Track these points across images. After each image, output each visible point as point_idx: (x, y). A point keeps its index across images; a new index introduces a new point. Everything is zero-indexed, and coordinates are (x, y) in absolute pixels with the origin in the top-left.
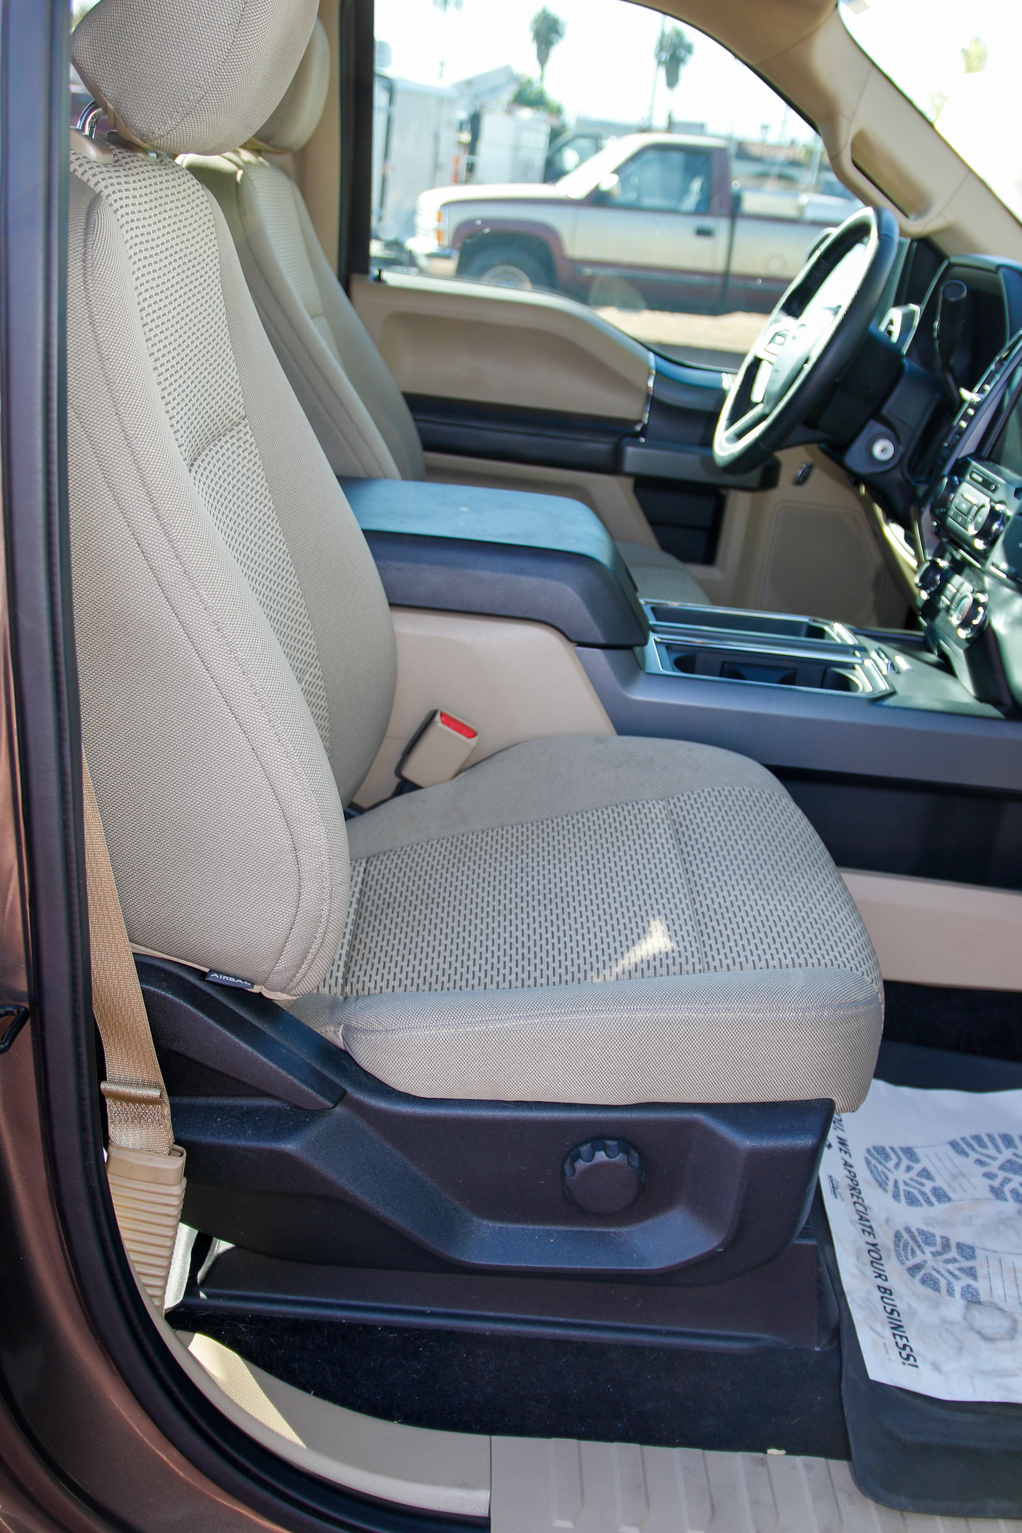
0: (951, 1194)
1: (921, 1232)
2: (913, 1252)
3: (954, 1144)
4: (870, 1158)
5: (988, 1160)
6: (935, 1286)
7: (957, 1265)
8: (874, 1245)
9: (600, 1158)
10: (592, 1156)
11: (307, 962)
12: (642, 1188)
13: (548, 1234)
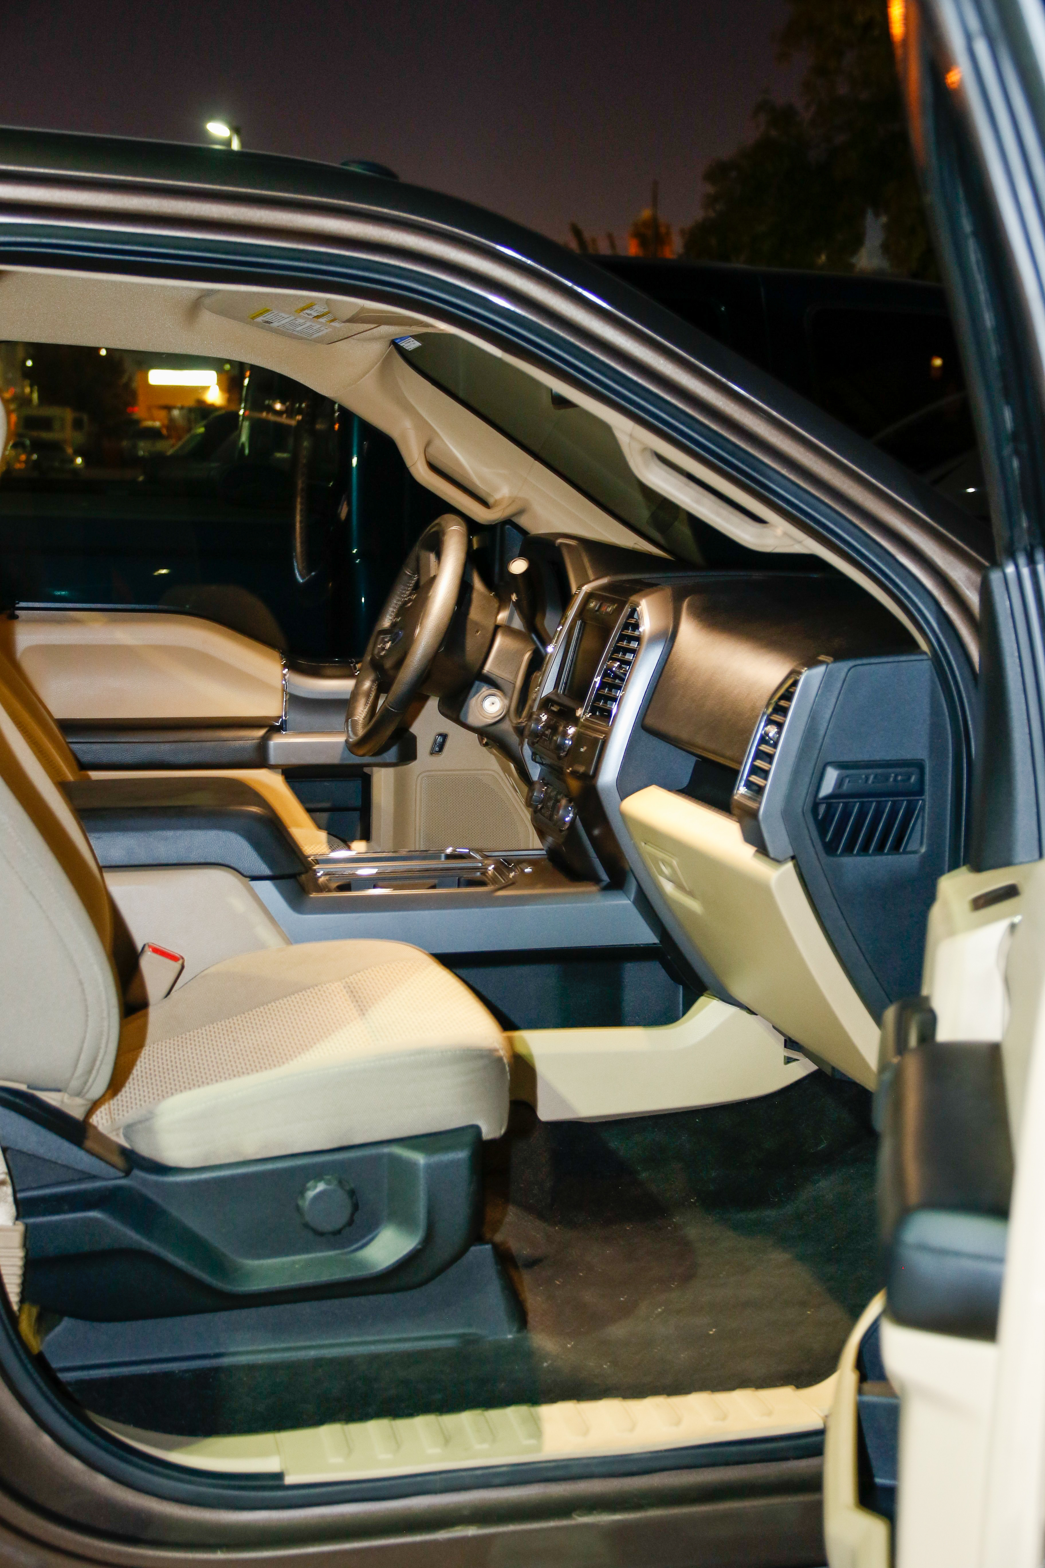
9: (321, 1187)
10: (315, 1187)
11: (96, 1068)
12: (356, 1207)
13: (294, 1263)
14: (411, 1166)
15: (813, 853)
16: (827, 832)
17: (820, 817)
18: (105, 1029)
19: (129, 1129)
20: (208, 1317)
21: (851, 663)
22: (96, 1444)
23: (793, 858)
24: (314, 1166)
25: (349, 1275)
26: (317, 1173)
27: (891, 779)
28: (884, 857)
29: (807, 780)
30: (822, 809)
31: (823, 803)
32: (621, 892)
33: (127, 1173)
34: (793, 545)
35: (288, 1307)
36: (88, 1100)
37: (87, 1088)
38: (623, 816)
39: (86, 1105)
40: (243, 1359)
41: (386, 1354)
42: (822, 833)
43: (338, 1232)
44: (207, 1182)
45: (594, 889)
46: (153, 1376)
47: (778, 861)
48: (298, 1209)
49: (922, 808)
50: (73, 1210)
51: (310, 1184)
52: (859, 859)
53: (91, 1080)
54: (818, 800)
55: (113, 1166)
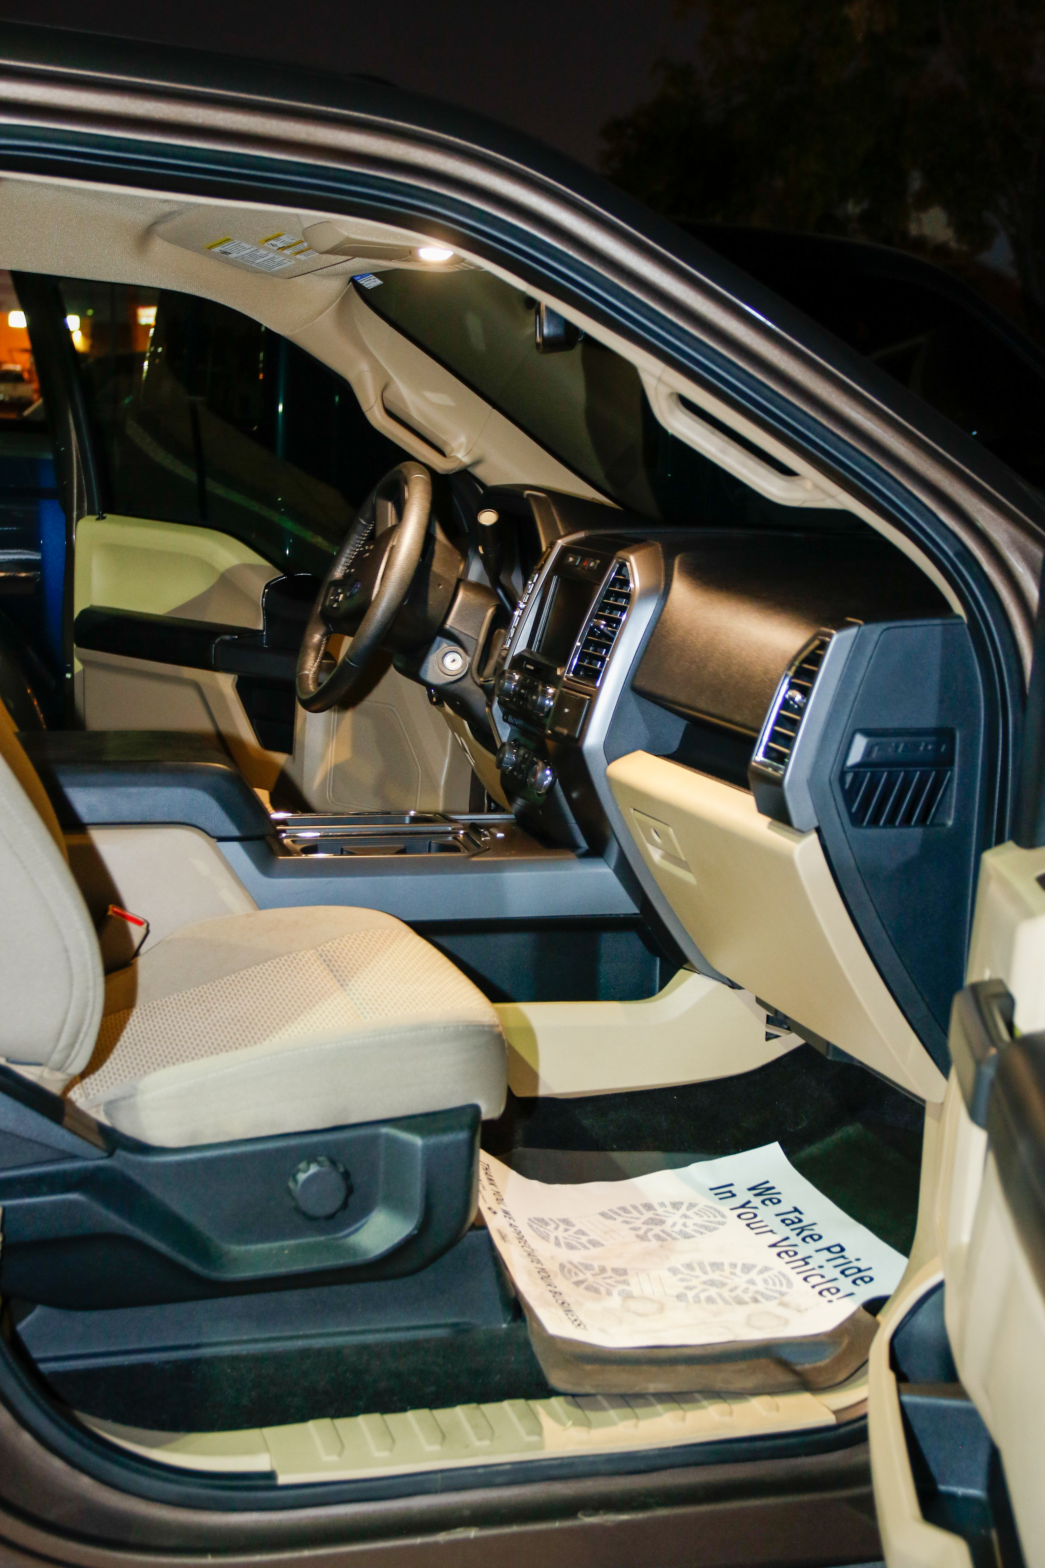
0: (604, 1242)
1: (582, 1264)
2: (576, 1274)
3: (603, 1214)
4: (532, 1224)
5: (633, 1220)
6: (597, 1291)
7: (613, 1280)
8: (542, 1269)
9: (314, 1169)
10: (308, 1169)
11: (79, 1041)
12: (350, 1191)
13: (282, 1249)
14: (406, 1147)
15: (839, 825)
16: (854, 802)
17: (847, 786)
18: (91, 999)
19: (110, 1106)
20: (191, 1305)
21: (884, 626)
22: (81, 1443)
23: (818, 830)
24: (307, 1146)
25: (341, 1262)
26: (310, 1155)
27: (921, 748)
28: (911, 830)
29: (835, 747)
30: (849, 778)
31: (851, 772)
32: (602, 860)
33: (111, 1154)
34: (824, 500)
35: (275, 1295)
36: (69, 1075)
37: (69, 1062)
38: (609, 780)
39: (66, 1080)
40: (227, 1350)
41: (377, 1345)
42: (849, 803)
43: (331, 1217)
44: (192, 1163)
45: (572, 856)
46: (132, 1368)
47: (802, 832)
48: (289, 1191)
49: (951, 780)
50: (53, 1192)
51: (302, 1166)
52: (884, 831)
53: (73, 1054)
54: (845, 769)
55: (96, 1145)
